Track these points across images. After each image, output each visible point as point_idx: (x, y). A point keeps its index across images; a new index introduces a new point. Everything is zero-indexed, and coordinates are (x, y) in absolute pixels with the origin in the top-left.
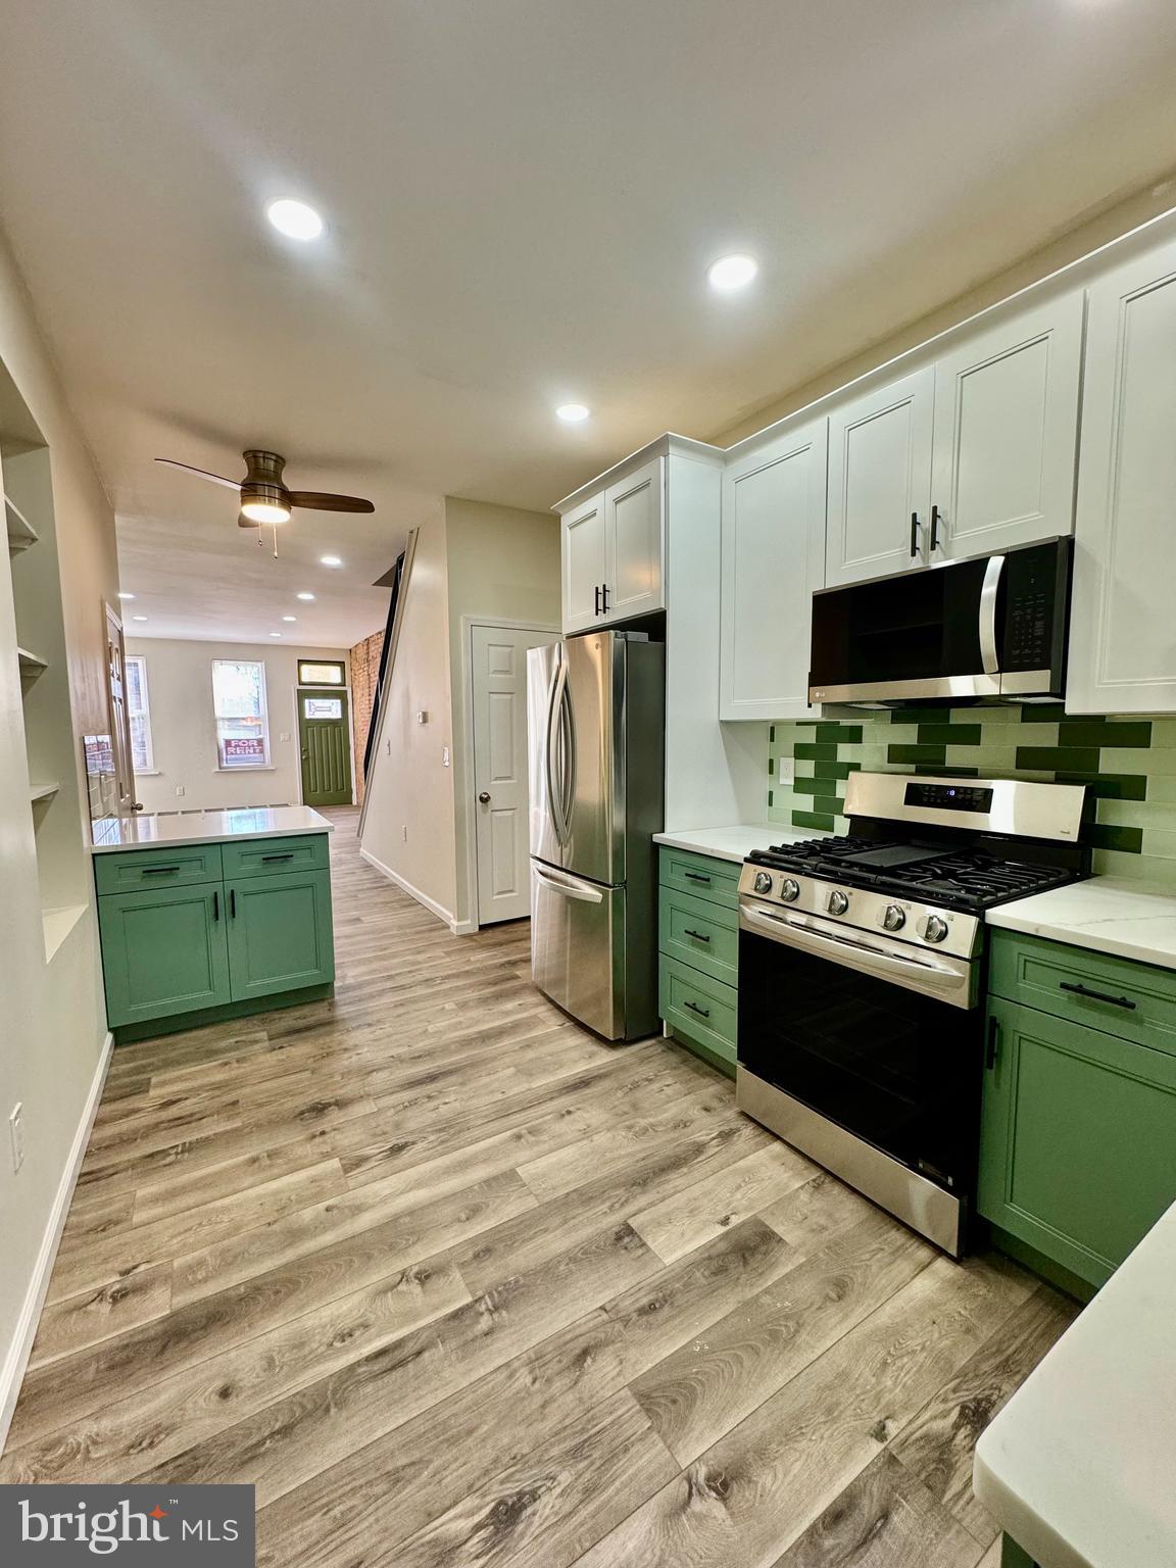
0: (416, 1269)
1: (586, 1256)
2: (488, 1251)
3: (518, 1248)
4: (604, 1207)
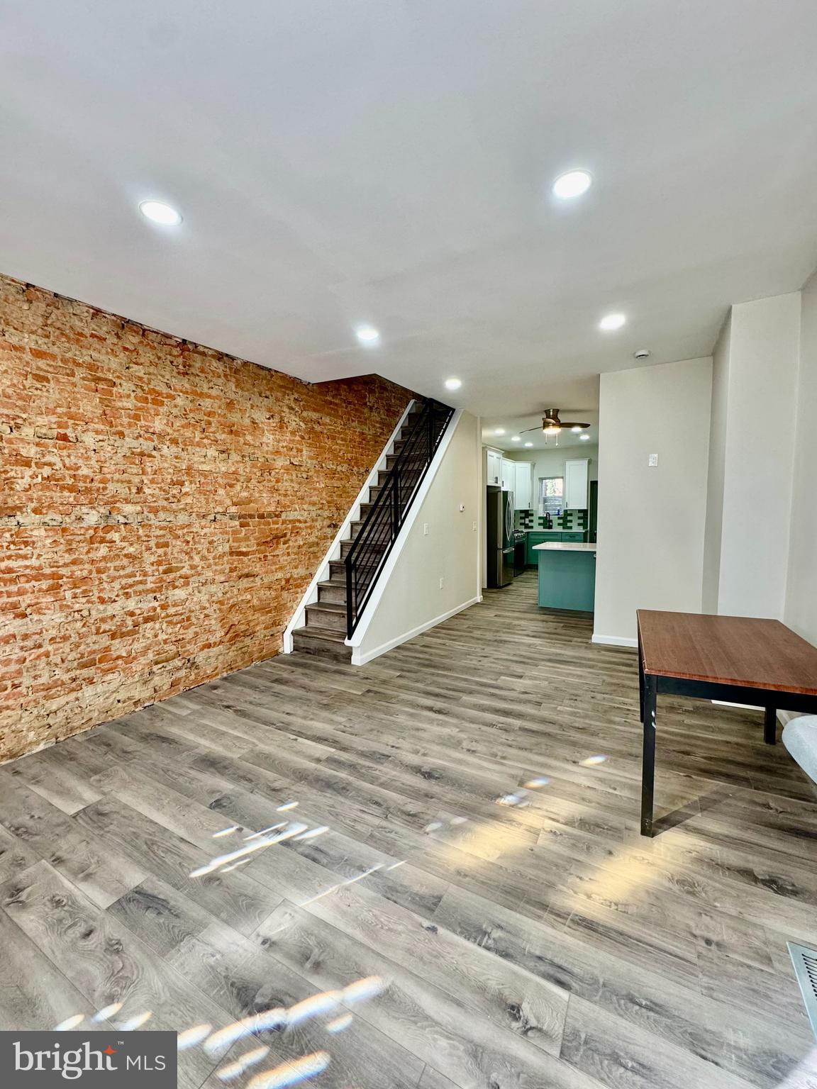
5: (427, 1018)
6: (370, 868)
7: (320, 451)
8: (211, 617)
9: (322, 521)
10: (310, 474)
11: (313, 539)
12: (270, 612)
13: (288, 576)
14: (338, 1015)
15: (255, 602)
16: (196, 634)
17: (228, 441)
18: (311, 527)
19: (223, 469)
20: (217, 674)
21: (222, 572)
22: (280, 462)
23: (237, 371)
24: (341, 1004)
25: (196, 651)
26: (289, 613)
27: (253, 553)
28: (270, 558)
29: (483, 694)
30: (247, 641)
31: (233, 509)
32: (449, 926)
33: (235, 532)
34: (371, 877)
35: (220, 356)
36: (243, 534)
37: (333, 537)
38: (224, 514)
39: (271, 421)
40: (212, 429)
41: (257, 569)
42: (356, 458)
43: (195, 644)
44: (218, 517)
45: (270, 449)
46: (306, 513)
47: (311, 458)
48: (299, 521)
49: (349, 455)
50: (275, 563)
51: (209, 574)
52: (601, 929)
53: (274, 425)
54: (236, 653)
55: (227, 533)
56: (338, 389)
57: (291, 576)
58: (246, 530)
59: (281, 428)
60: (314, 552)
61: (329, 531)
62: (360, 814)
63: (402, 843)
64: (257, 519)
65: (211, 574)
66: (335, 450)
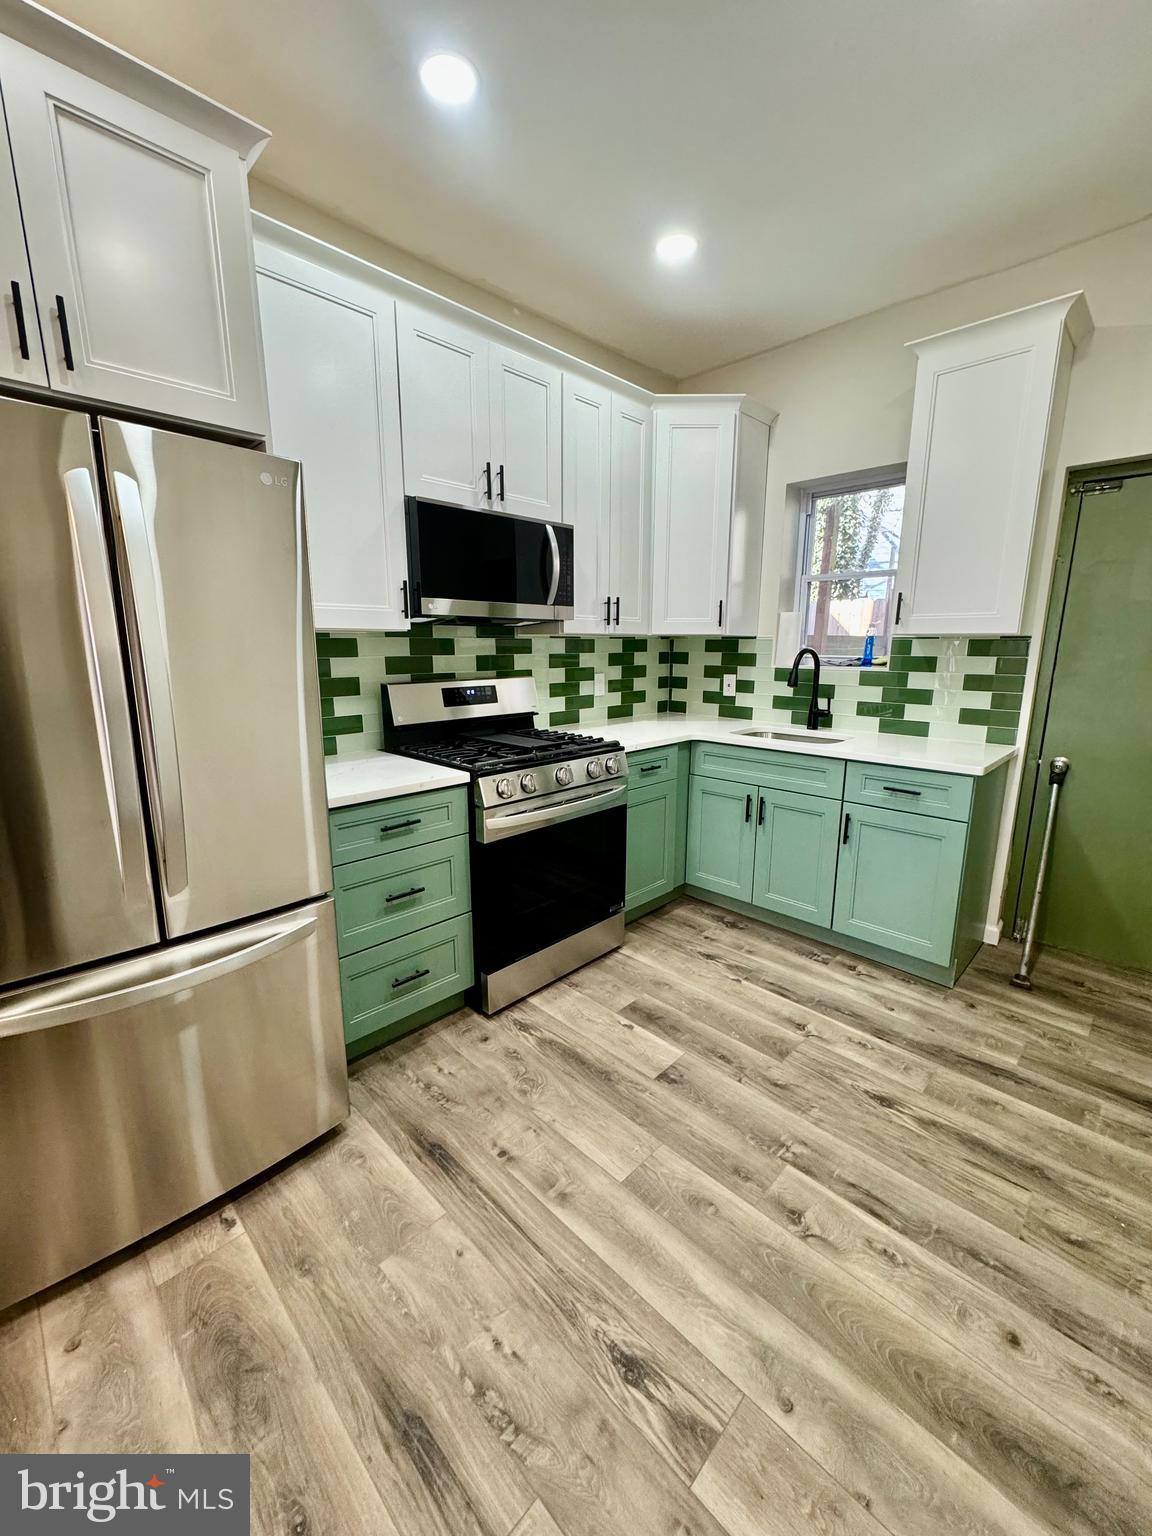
0: (792, 1227)
1: (701, 1097)
2: (737, 1171)
3: (721, 1147)
4: (646, 1096)
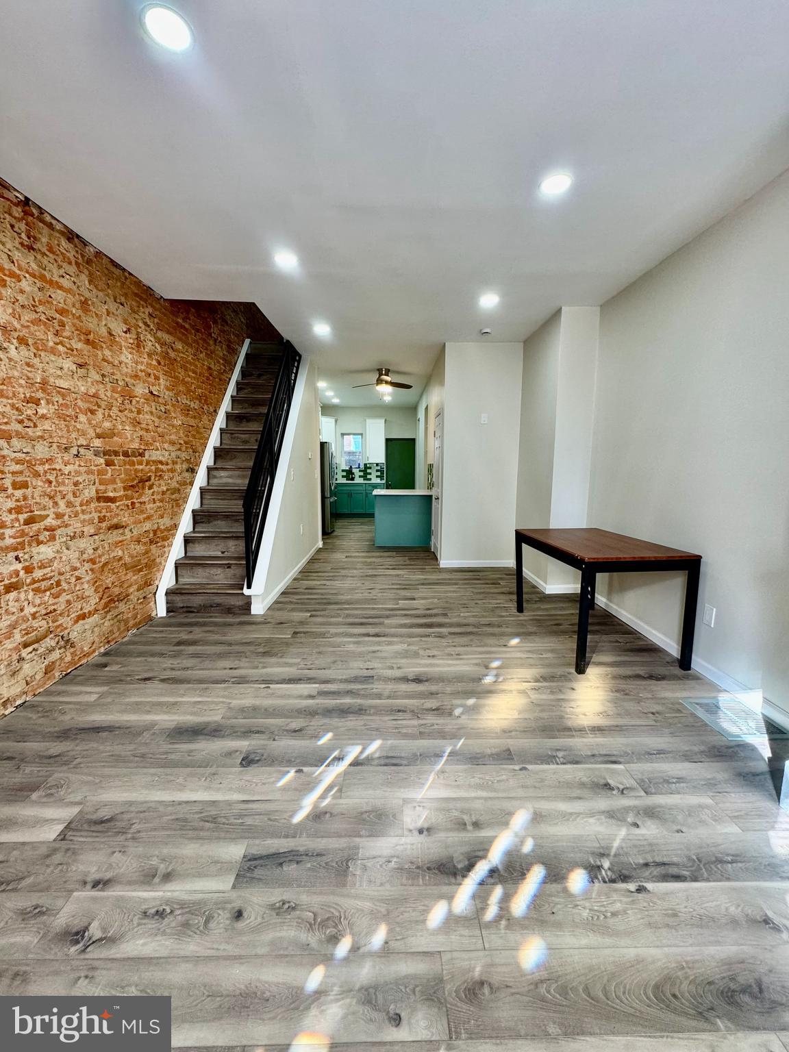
5: (571, 814)
6: (444, 752)
7: (175, 383)
8: (83, 580)
9: (182, 464)
10: (167, 407)
11: (174, 485)
12: (140, 570)
13: (155, 527)
14: (522, 842)
15: (127, 559)
16: (69, 602)
17: (85, 352)
18: (172, 471)
19: (83, 389)
20: (94, 651)
21: (91, 522)
22: (140, 390)
23: (89, 262)
24: (516, 835)
25: (69, 626)
26: (158, 570)
27: (121, 498)
28: (137, 505)
29: (397, 616)
30: (122, 607)
31: (97, 443)
32: (531, 763)
33: (100, 473)
34: (450, 758)
35: (71, 236)
36: (109, 475)
37: (192, 484)
38: (87, 447)
39: (128, 335)
40: (66, 334)
41: (125, 518)
42: (206, 396)
43: (68, 616)
44: (82, 451)
45: (129, 371)
46: (167, 453)
47: (168, 389)
48: (161, 462)
49: (200, 390)
50: (142, 512)
51: (76, 525)
52: (606, 728)
53: (131, 341)
54: (112, 622)
55: (92, 472)
56: (188, 312)
57: (158, 528)
58: (112, 470)
59: (138, 346)
60: (176, 499)
61: (187, 475)
62: (395, 722)
63: (448, 728)
64: (122, 457)
65: (79, 525)
66: (187, 383)
